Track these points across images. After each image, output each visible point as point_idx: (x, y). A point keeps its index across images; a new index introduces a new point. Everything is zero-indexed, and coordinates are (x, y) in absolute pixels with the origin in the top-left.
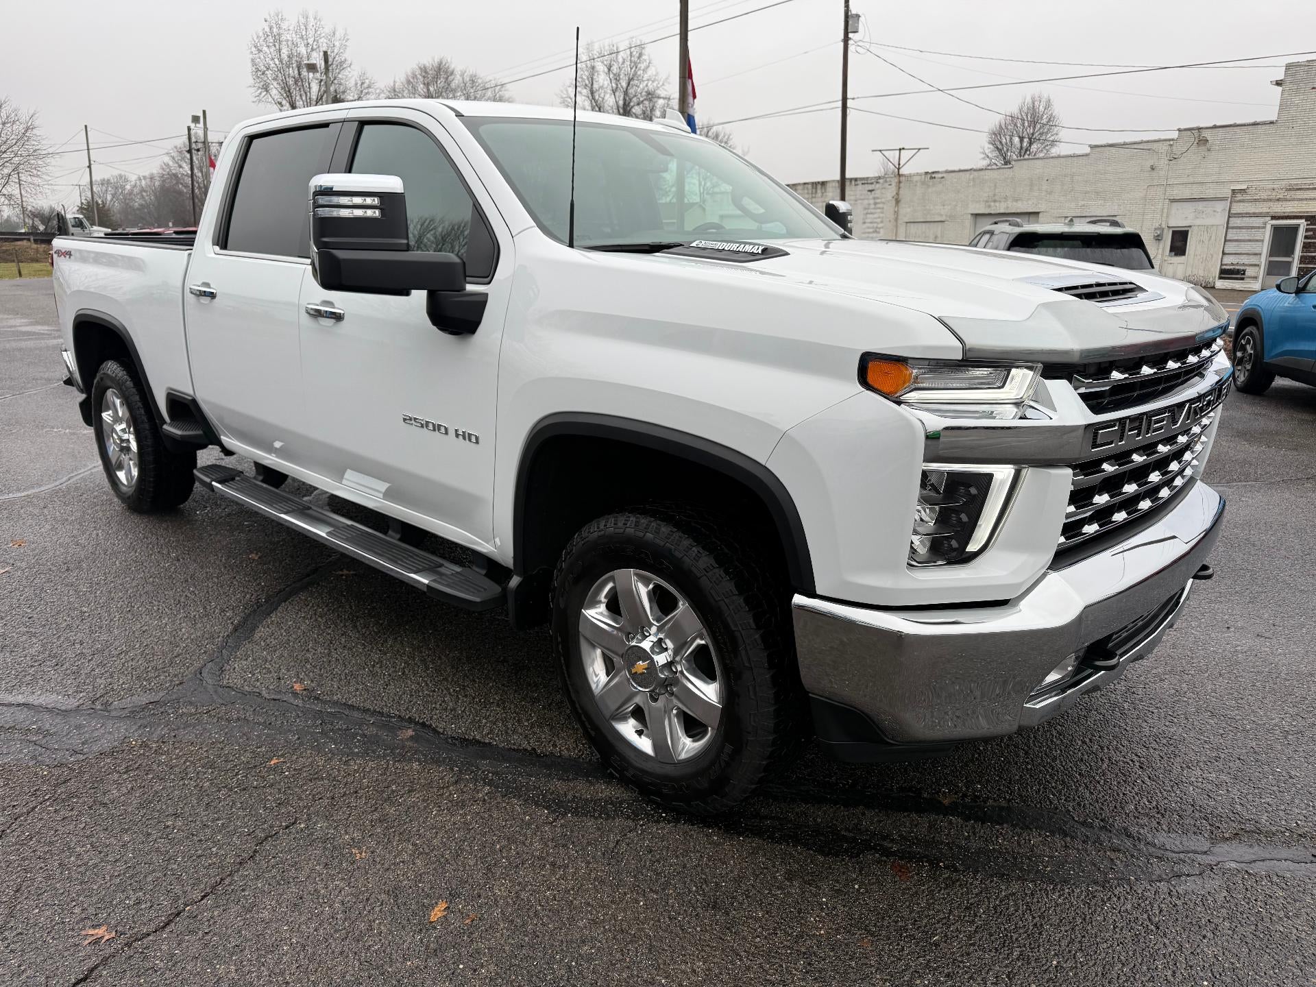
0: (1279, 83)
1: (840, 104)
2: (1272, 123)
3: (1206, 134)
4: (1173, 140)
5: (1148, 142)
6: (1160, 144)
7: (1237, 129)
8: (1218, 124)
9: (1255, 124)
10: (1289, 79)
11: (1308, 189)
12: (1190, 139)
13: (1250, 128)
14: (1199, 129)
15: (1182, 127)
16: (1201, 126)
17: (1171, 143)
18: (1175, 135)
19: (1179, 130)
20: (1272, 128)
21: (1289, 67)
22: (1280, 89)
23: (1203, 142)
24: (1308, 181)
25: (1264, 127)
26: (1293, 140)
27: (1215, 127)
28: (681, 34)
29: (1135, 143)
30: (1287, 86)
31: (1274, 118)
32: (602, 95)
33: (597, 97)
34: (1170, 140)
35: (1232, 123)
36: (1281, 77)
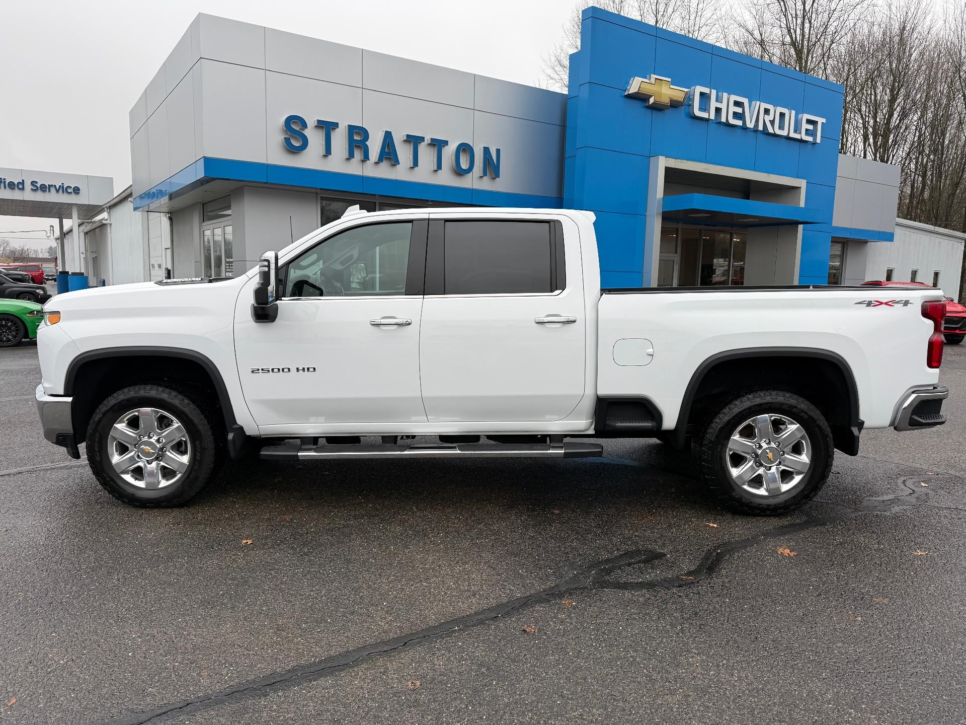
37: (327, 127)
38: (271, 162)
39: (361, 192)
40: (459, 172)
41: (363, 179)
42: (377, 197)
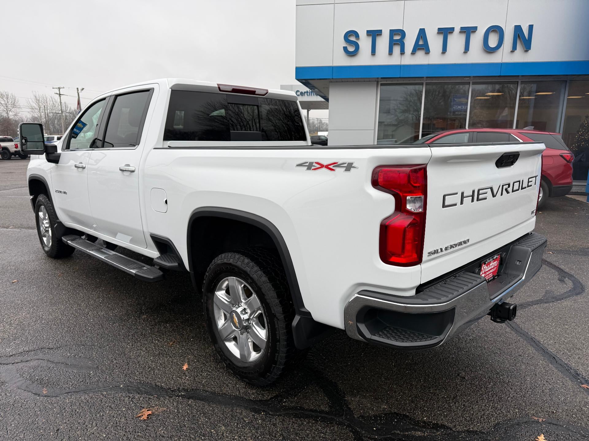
37: (374, 34)
38: (335, 64)
39: (399, 77)
40: (489, 50)
41: (400, 67)
42: (425, 79)
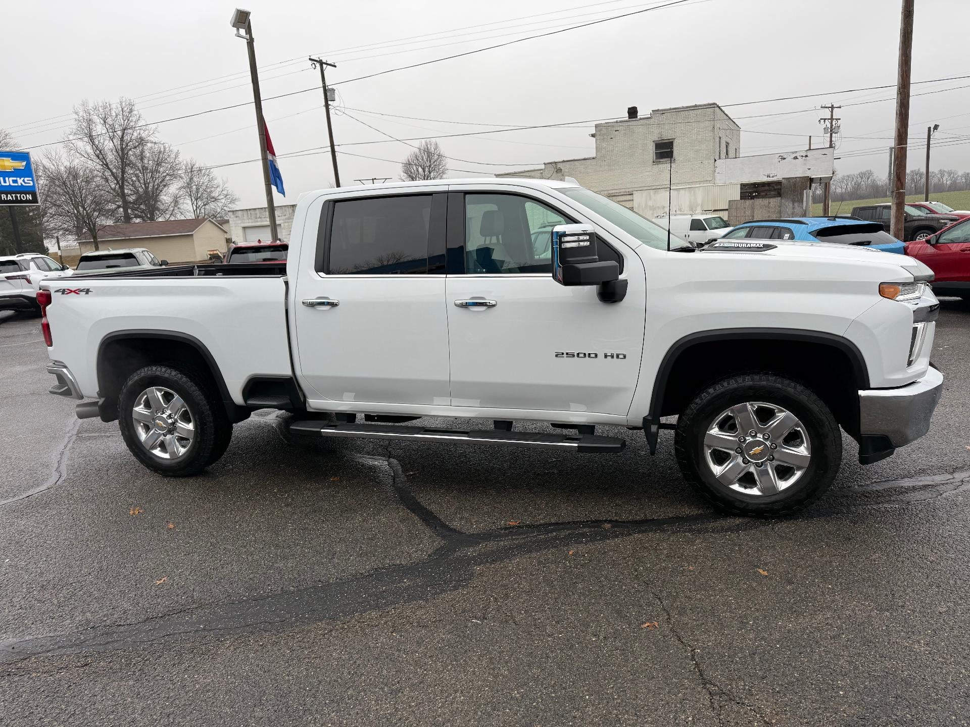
0: (593, 136)
1: (329, 149)
2: (594, 158)
3: (560, 166)
4: (542, 170)
5: (528, 171)
6: (536, 172)
7: (576, 163)
8: (565, 159)
9: (585, 159)
10: (598, 133)
11: (619, 196)
12: (551, 169)
13: (583, 161)
14: (556, 163)
15: (546, 162)
16: (556, 161)
17: (542, 171)
18: (543, 167)
19: (545, 164)
20: (593, 162)
21: (596, 126)
22: (594, 139)
23: (559, 171)
24: (618, 191)
25: (590, 161)
26: (606, 167)
27: (564, 161)
28: (255, 102)
29: (521, 172)
30: (598, 137)
31: (594, 156)
32: (102, 141)
33: (97, 143)
34: (540, 170)
35: (572, 159)
36: (594, 132)
